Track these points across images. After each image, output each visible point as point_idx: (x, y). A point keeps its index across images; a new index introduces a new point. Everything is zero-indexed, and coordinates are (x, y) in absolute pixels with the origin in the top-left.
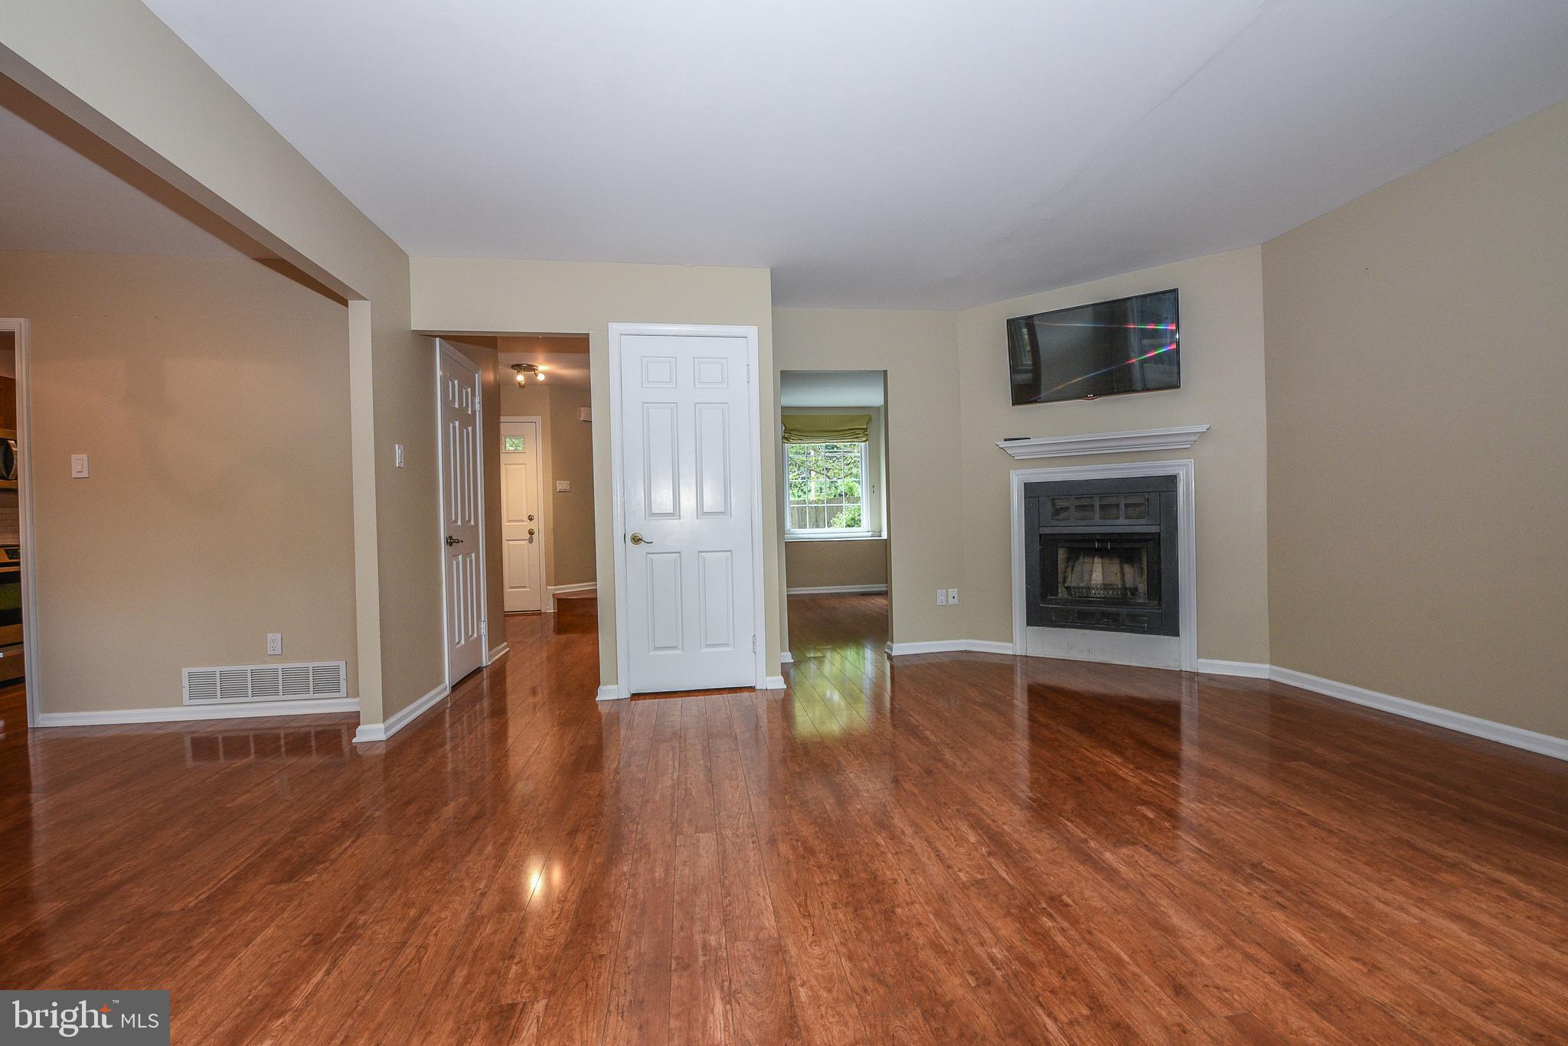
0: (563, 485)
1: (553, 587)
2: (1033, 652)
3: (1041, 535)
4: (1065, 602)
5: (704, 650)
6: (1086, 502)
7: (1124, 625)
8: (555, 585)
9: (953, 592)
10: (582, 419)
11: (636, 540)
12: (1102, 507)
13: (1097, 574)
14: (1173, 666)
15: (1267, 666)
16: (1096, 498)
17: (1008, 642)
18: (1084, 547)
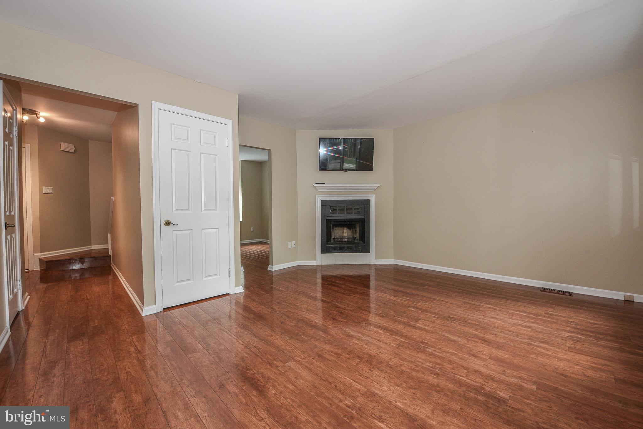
0: (46, 189)
1: (40, 254)
2: (324, 263)
3: (327, 220)
4: (332, 244)
5: (204, 279)
6: (342, 208)
7: (354, 250)
8: (41, 252)
9: (294, 242)
10: (62, 149)
11: (168, 223)
12: (347, 209)
13: (345, 233)
14: (368, 263)
15: (393, 260)
16: (345, 206)
17: (314, 260)
18: (340, 224)
